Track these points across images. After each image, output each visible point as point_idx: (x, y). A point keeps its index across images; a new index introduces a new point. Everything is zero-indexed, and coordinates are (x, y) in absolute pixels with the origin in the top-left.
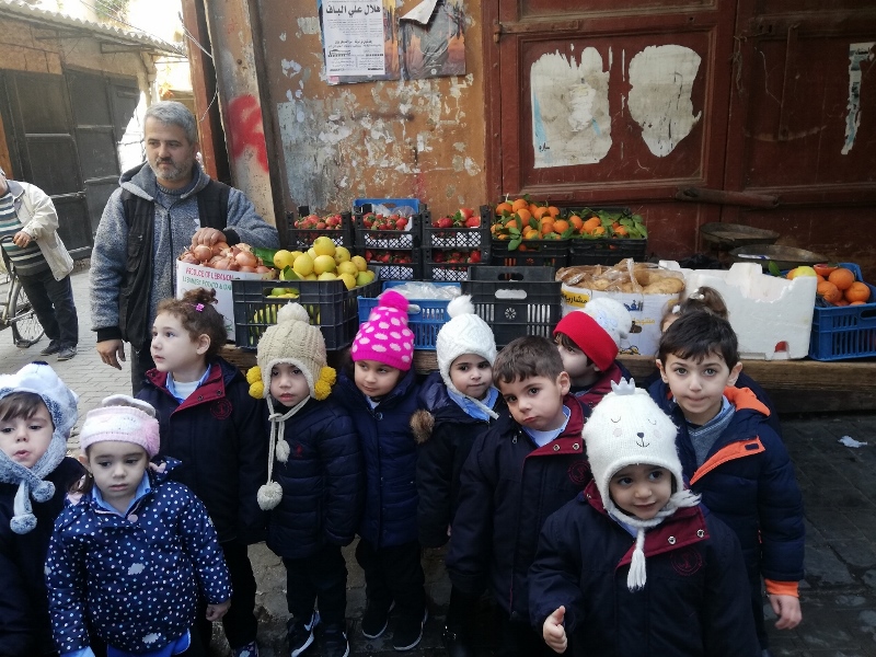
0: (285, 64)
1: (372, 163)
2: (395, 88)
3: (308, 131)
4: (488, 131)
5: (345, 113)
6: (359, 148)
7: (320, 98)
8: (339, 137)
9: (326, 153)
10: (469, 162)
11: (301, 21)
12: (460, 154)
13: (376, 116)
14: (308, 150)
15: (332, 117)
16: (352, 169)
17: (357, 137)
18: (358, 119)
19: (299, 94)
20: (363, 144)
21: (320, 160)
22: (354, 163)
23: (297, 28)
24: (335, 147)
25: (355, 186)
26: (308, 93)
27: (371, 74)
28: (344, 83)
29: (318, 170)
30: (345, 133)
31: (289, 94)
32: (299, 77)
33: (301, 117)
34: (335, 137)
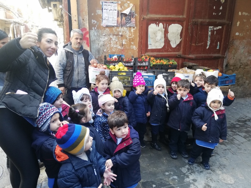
0: (93, 21)
1: (112, 46)
2: (119, 29)
3: (97, 37)
4: (139, 40)
5: (107, 34)
6: (109, 42)
7: (101, 29)
8: (105, 39)
9: (101, 43)
10: (134, 47)
12: (132, 45)
13: (114, 35)
14: (97, 42)
15: (103, 34)
16: (107, 47)
17: (109, 39)
18: (109, 35)
19: (95, 28)
23: (96, 12)
24: (104, 42)
25: (108, 51)
26: (98, 28)
27: (113, 25)
28: (107, 27)
29: (99, 47)
31: (93, 28)
32: (96, 24)
33: (96, 34)
34: (103, 39)
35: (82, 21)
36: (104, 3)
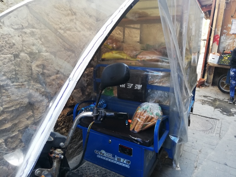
0: (224, 31)
3: (225, 40)
5: (232, 38)
6: (233, 43)
7: (229, 36)
8: (230, 41)
9: (228, 43)
11: (229, 25)
14: (224, 43)
15: (230, 39)
16: (231, 46)
17: (233, 42)
19: (225, 35)
20: (234, 43)
21: (226, 44)
22: (231, 45)
23: (228, 26)
24: (229, 43)
25: (231, 49)
26: (227, 35)
28: (233, 34)
29: (225, 46)
30: (231, 41)
31: (224, 35)
32: (226, 33)
33: (225, 38)
34: (229, 41)
35: (217, 31)
36: (234, 20)
